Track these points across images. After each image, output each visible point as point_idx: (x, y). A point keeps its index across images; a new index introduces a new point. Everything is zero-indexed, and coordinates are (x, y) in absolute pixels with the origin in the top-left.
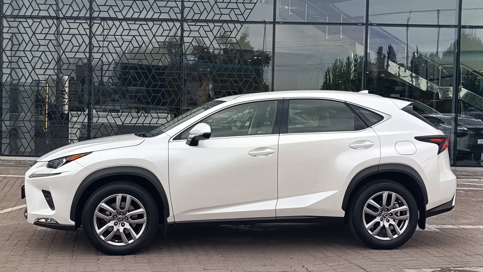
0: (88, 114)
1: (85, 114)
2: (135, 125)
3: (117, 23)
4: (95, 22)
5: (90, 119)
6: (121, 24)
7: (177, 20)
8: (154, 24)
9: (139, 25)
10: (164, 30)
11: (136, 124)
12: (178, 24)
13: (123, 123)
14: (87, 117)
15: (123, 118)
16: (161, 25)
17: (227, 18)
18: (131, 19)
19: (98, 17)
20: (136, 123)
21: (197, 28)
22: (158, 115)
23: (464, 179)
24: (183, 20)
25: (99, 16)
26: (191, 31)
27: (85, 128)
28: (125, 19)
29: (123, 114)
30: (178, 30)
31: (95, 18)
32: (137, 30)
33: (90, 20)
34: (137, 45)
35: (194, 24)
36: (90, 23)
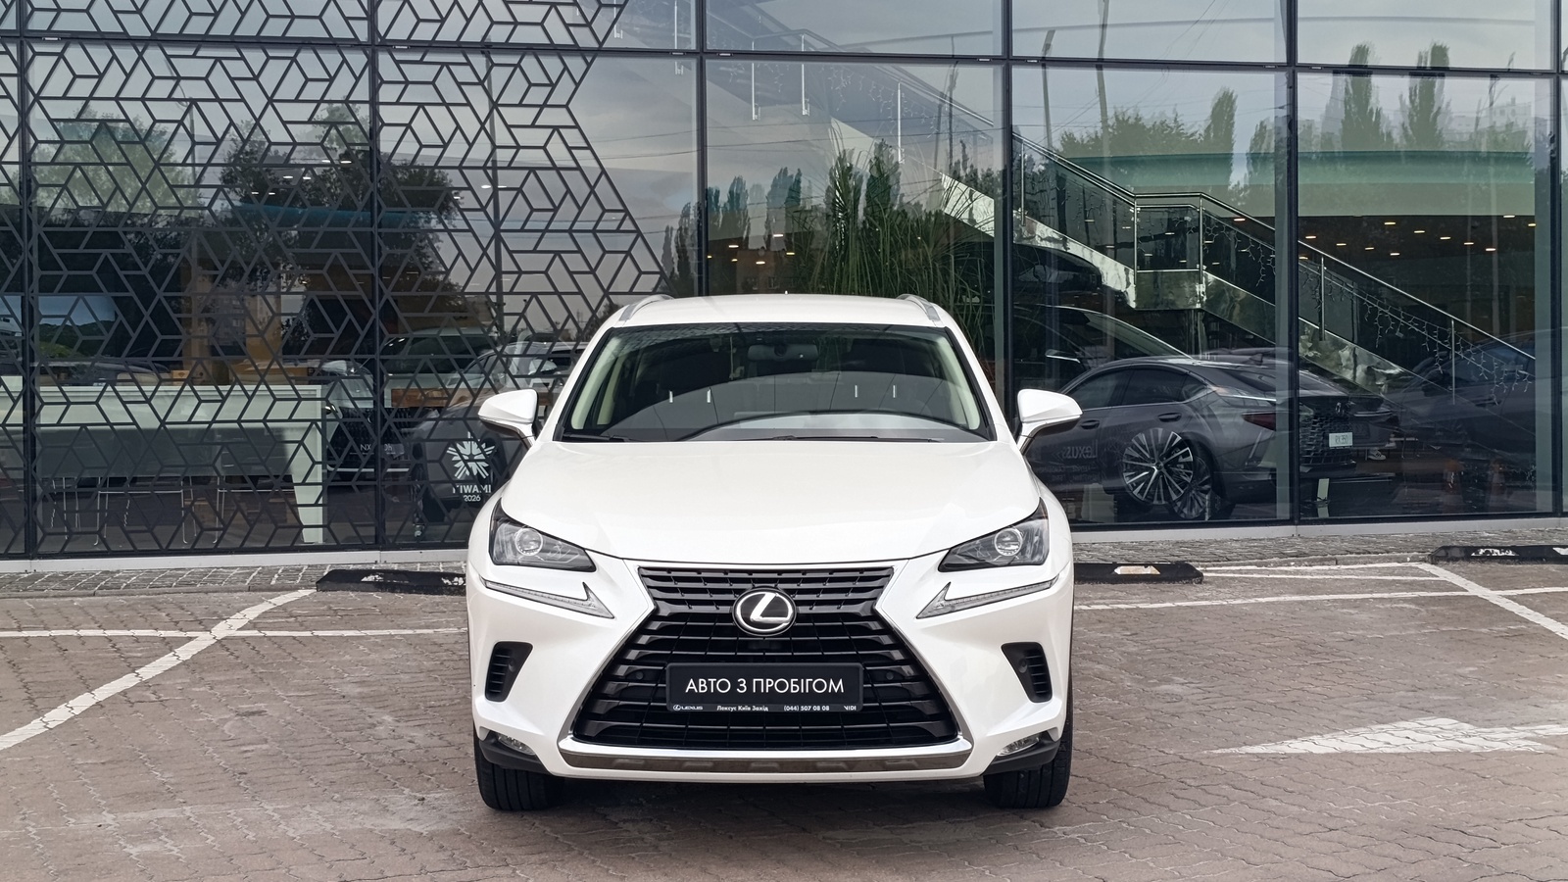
0: (23, 394)
1: (13, 395)
2: (209, 427)
3: (127, 55)
4: (38, 48)
5: (31, 413)
6: (141, 57)
7: (355, 44)
8: (269, 58)
9: (212, 61)
10: (307, 80)
11: (214, 426)
12: (358, 60)
13: (163, 422)
14: (20, 403)
15: (162, 406)
16: (293, 60)
17: (535, 36)
18: (180, 39)
19: (49, 32)
20: (214, 421)
21: (428, 72)
22: (295, 389)
23: (1355, 563)
24: (376, 45)
25: (55, 28)
26: (407, 83)
27: (14, 446)
28: (157, 39)
29: (161, 388)
30: (358, 79)
31: (39, 37)
32: (206, 79)
33: (22, 43)
34: (207, 135)
35: (418, 57)
36: (21, 53)
